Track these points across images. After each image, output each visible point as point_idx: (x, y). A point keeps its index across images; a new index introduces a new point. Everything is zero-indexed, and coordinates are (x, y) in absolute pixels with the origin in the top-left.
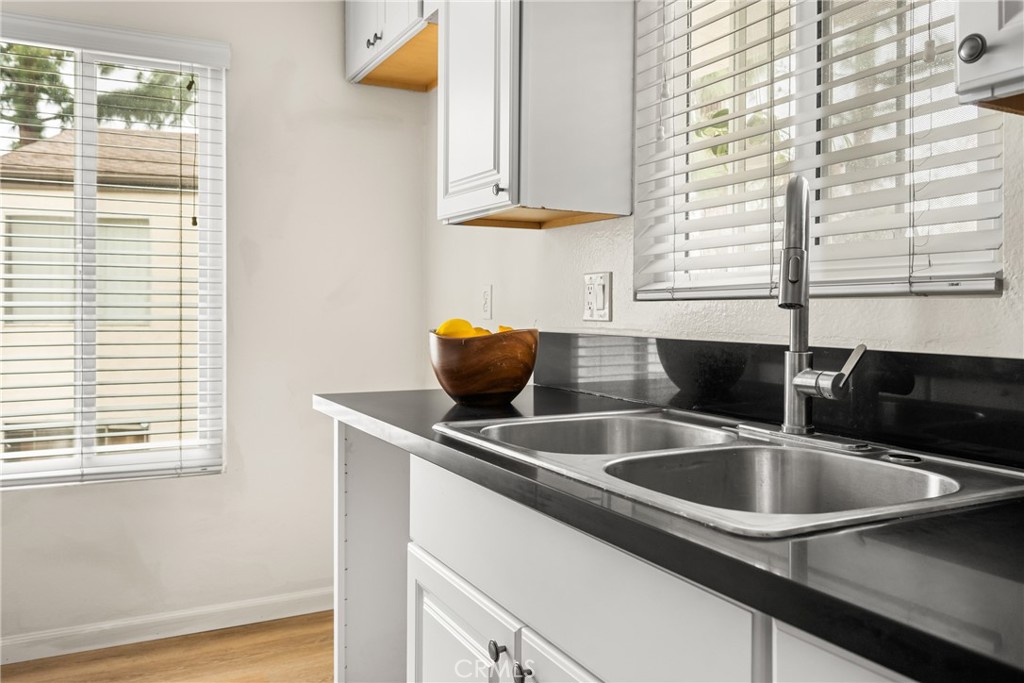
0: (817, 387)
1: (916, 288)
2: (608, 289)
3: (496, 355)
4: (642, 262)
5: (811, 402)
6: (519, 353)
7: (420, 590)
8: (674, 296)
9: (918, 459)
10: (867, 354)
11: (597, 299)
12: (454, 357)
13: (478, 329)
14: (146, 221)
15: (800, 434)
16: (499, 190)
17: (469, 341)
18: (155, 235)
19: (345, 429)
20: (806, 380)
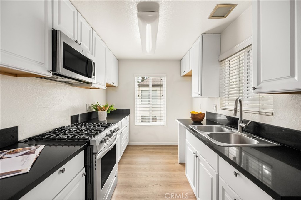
0: (243, 126)
1: (260, 113)
2: (216, 107)
3: (198, 116)
4: (221, 104)
5: (242, 128)
6: (202, 116)
7: (187, 145)
8: (225, 109)
9: (257, 138)
10: (252, 122)
11: (215, 108)
12: (193, 116)
13: (197, 112)
14: (157, 90)
15: (241, 132)
16: (199, 95)
17: (194, 114)
18: (158, 91)
19: (180, 124)
20: (241, 125)
